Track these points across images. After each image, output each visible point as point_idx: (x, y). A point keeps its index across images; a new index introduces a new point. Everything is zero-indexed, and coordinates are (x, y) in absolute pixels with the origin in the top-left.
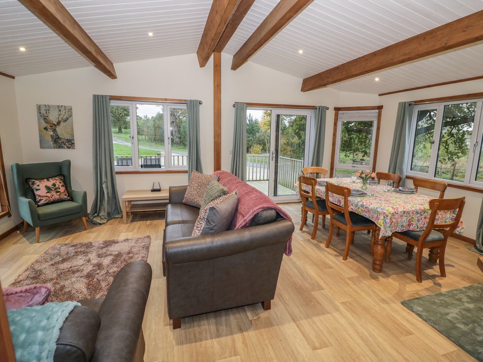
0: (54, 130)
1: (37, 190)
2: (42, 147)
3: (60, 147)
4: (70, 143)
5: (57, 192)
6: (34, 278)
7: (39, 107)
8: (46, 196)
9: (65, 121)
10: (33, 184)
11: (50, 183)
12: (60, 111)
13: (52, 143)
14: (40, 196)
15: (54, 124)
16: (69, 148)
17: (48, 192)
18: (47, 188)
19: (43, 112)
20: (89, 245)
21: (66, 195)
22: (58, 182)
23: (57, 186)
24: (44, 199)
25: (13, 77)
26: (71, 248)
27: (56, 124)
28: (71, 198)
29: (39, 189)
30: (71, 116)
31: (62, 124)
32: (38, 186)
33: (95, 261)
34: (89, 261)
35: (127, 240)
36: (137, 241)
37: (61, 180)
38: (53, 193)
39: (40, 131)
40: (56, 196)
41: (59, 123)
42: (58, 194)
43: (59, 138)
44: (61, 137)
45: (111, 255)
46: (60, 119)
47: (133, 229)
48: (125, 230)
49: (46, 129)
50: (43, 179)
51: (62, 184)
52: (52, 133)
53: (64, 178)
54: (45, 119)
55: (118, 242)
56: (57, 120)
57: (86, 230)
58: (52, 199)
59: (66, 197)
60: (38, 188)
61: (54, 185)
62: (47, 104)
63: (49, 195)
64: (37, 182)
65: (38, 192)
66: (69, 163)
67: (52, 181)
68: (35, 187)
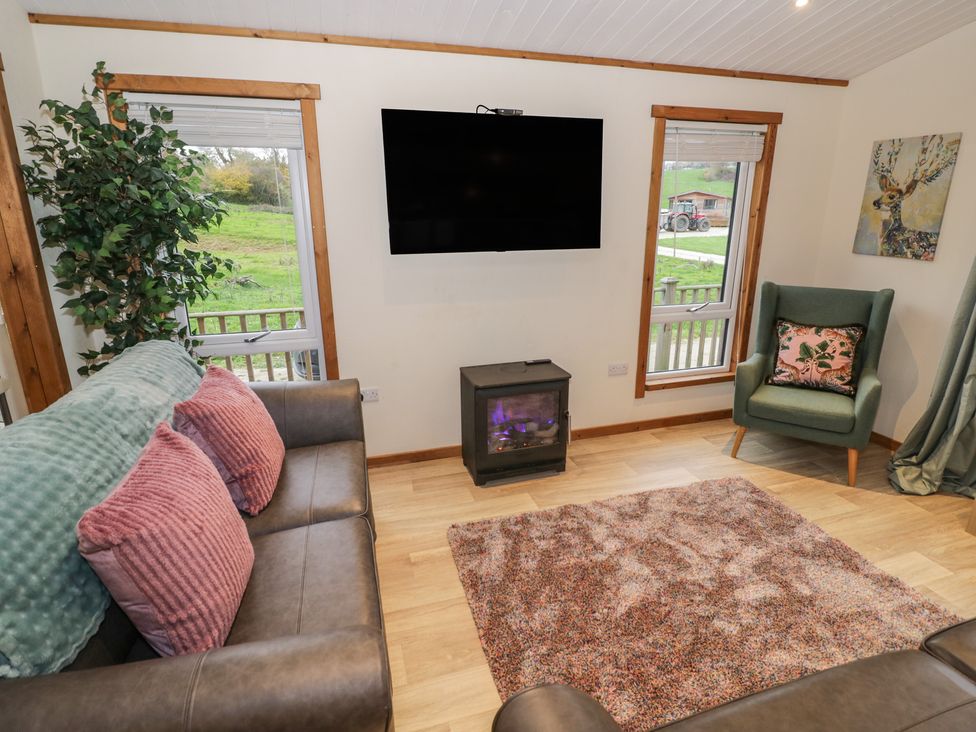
0: (896, 208)
1: (785, 348)
2: (854, 252)
3: (896, 253)
4: (924, 245)
5: (821, 365)
7: (878, 148)
8: (794, 368)
9: (931, 179)
10: (783, 333)
11: (812, 339)
12: (924, 151)
13: (880, 241)
14: (783, 362)
15: (900, 192)
16: (916, 256)
17: (802, 360)
18: (806, 349)
19: (884, 158)
21: (842, 378)
22: (837, 342)
23: (829, 350)
24: (789, 371)
25: (844, 83)
27: (904, 190)
28: (856, 390)
29: (787, 348)
30: (951, 163)
31: (920, 188)
32: (790, 339)
37: (850, 337)
38: (812, 364)
39: (864, 209)
40: (815, 374)
41: (911, 187)
42: (824, 369)
43: (900, 228)
44: (905, 225)
46: (918, 176)
49: (877, 204)
50: (811, 326)
51: (844, 349)
52: (886, 214)
53: (864, 335)
54: (883, 177)
56: (910, 180)
57: (848, 485)
58: (802, 378)
59: (839, 382)
60: (787, 343)
61: (824, 346)
62: (896, 137)
63: (800, 366)
64: (792, 330)
65: (782, 354)
66: (889, 298)
67: (825, 336)
68: (783, 340)
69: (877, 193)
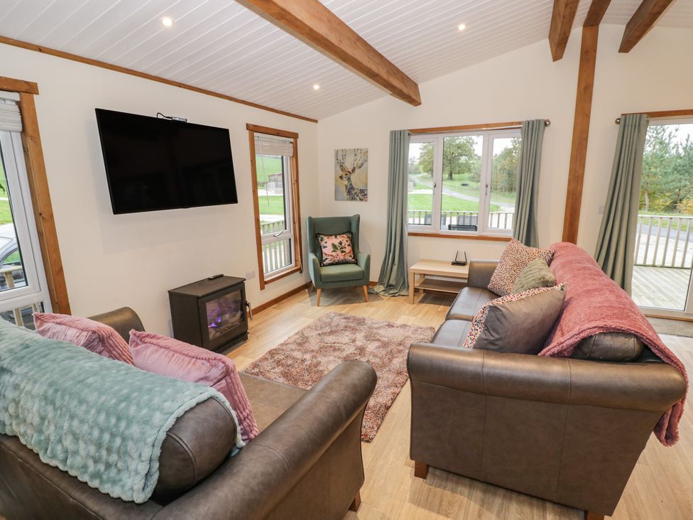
0: (349, 179)
1: (325, 247)
2: (336, 199)
3: (353, 199)
4: (362, 195)
5: (342, 252)
6: (299, 344)
7: (337, 152)
8: (332, 256)
9: (360, 167)
10: (322, 240)
11: (336, 241)
12: (356, 155)
13: (346, 194)
14: (326, 254)
15: (349, 172)
16: (361, 200)
17: (334, 251)
18: (334, 246)
19: (340, 158)
20: (361, 322)
21: (351, 256)
22: (344, 239)
23: (343, 245)
24: (330, 258)
25: (316, 121)
26: (343, 321)
27: (351, 171)
28: (356, 260)
29: (326, 247)
30: (366, 161)
32: (326, 242)
33: (359, 343)
34: (354, 341)
35: (404, 326)
36: (416, 330)
37: (349, 237)
38: (339, 252)
39: (336, 180)
40: (341, 257)
41: (354, 170)
42: (343, 254)
43: (352, 188)
44: (354, 186)
45: (379, 340)
46: (355, 166)
47: (417, 314)
48: (407, 312)
49: (341, 177)
50: (332, 235)
51: (348, 243)
52: (346, 182)
53: (352, 236)
54: (341, 166)
55: (393, 326)
56: (352, 168)
57: (366, 302)
58: (336, 260)
59: (351, 258)
60: (325, 245)
61: (341, 243)
62: (344, 148)
63: (334, 254)
64: (325, 238)
65: (324, 250)
66: (358, 218)
67: (339, 239)
68: (323, 244)
69: (341, 173)
